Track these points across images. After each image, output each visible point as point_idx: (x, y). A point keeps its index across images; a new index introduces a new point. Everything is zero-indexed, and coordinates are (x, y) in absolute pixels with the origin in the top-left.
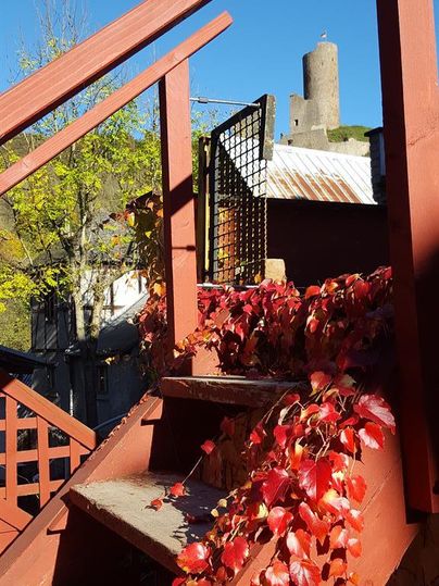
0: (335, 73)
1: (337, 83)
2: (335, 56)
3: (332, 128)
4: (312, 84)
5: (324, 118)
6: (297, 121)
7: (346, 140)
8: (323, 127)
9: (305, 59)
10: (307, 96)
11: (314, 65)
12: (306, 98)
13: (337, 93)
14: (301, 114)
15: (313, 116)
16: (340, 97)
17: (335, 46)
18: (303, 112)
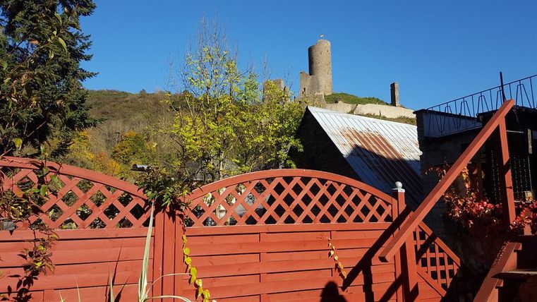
0: (329, 60)
1: (330, 65)
2: (329, 49)
3: (327, 94)
4: (314, 66)
5: (322, 88)
6: (305, 89)
7: (336, 102)
8: (322, 93)
9: (310, 50)
10: (311, 73)
11: (316, 54)
12: (310, 74)
13: (330, 72)
14: (307, 84)
15: (315, 86)
16: (332, 74)
17: (329, 42)
18: (309, 83)
